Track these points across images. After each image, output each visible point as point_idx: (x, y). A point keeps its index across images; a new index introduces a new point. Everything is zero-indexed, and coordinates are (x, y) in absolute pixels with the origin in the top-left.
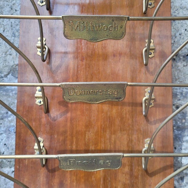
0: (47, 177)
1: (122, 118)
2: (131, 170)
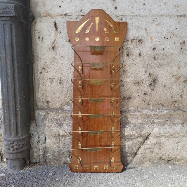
0: (83, 138)
1: (105, 121)
2: (108, 136)
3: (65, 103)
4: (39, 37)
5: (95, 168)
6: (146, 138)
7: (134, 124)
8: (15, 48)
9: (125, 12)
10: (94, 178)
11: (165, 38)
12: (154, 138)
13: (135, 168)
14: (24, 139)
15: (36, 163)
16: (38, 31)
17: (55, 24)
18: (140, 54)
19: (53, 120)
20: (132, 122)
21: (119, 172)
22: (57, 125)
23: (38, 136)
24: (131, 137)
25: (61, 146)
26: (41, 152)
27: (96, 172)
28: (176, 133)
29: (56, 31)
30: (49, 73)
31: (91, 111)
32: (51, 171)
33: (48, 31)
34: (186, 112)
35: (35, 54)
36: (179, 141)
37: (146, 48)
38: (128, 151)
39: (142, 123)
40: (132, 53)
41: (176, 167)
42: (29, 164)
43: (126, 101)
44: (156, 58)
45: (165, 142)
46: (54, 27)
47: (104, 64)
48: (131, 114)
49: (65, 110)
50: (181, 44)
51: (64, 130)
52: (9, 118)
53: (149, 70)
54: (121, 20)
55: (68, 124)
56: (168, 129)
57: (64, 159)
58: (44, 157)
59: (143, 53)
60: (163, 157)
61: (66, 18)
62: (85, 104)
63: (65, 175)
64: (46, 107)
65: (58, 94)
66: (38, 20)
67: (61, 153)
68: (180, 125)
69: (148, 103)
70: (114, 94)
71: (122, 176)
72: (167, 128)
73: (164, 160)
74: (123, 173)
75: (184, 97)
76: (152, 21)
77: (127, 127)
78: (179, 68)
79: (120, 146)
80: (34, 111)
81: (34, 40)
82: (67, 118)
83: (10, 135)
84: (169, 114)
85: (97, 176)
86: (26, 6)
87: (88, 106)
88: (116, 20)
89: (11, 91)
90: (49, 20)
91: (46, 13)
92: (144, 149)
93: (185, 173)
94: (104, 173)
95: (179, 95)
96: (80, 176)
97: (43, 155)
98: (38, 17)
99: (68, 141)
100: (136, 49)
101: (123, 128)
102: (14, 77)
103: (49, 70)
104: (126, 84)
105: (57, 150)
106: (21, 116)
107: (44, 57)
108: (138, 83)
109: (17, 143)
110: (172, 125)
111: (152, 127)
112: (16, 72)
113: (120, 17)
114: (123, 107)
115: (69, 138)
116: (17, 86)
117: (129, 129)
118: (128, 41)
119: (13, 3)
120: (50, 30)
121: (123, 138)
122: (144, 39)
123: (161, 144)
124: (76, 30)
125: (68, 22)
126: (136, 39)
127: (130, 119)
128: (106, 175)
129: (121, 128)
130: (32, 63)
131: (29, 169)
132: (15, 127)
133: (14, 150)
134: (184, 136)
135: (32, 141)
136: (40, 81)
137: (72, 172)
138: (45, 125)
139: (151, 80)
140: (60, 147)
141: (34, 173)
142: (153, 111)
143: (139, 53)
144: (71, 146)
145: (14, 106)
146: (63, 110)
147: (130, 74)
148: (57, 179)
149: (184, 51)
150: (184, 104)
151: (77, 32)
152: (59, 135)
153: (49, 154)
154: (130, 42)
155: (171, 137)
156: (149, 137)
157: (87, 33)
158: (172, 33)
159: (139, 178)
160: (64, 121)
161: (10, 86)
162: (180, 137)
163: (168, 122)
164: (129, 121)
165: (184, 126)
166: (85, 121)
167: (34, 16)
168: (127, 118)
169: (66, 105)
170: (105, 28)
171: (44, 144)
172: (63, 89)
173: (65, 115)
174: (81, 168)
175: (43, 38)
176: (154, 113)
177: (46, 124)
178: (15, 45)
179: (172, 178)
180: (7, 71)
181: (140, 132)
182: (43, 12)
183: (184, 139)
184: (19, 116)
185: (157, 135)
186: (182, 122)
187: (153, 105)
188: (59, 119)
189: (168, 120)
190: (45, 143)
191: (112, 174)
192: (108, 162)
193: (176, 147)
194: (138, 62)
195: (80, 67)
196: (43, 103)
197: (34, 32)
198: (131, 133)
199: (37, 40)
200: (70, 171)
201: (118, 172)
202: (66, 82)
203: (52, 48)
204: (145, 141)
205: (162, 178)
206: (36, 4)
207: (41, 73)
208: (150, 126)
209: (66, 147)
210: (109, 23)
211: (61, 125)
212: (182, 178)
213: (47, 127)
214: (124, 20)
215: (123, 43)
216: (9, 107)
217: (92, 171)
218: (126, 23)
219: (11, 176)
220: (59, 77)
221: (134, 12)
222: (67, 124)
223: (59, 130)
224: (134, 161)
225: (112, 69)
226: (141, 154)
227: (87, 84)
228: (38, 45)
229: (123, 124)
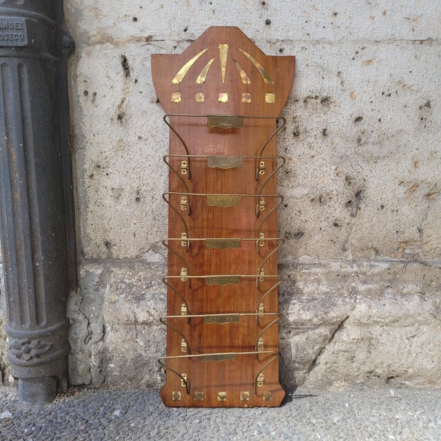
1: (242, 289)
2: (249, 324)
3: (148, 247)
4: (86, 93)
5: (219, 398)
6: (337, 327)
7: (309, 294)
8: (29, 121)
9: (290, 33)
10: (218, 420)
11: (383, 93)
12: (356, 328)
13: (311, 396)
14: (53, 333)
15: (82, 386)
16: (83, 79)
17: (125, 62)
18: (324, 133)
19: (121, 287)
20: (306, 290)
21: (274, 407)
22: (129, 298)
23: (86, 325)
24: (302, 324)
25: (141, 346)
26: (94, 362)
27: (222, 407)
28: (407, 316)
29: (126, 76)
30: (111, 176)
31: (210, 267)
32: (119, 406)
33: (108, 77)
34: (430, 266)
35: (76, 132)
36: (413, 334)
37: (339, 118)
38: (296, 358)
39: (328, 293)
40: (305, 129)
41: (407, 392)
42: (65, 389)
43: (292, 241)
44: (362, 142)
45: (381, 335)
46: (121, 68)
47: (239, 157)
48: (304, 271)
49: (149, 264)
50: (421, 108)
51: (147, 309)
52: (19, 284)
53: (346, 169)
54: (281, 51)
55: (156, 296)
56: (388, 307)
57: (147, 377)
58: (101, 371)
59: (332, 129)
60: (377, 370)
61: (150, 47)
62: (195, 251)
63: (150, 413)
64: (104, 256)
65: (132, 225)
66: (83, 52)
67: (140, 363)
68: (416, 298)
69: (344, 246)
70: (265, 227)
71: (281, 415)
72: (387, 305)
73: (379, 377)
74: (284, 409)
75: (427, 231)
76: (354, 55)
77: (295, 301)
78: (416, 164)
79: (278, 346)
80: (76, 267)
81: (75, 99)
82: (153, 283)
83: (22, 324)
84: (392, 271)
85: (224, 416)
86: (53, 19)
87: (203, 255)
88: (269, 51)
89: (22, 222)
90: (108, 51)
91: (102, 35)
92: (333, 353)
93: (426, 408)
94: (241, 409)
95: (415, 228)
96: (186, 415)
97: (99, 367)
98: (83, 45)
99: (156, 334)
100: (316, 120)
101: (285, 306)
102: (28, 188)
103: (110, 170)
104: (291, 203)
105: (131, 355)
106: (47, 279)
107: (98, 139)
108: (320, 200)
109: (39, 343)
110: (398, 297)
111: (352, 301)
112: (33, 176)
113: (278, 44)
114: (285, 256)
115: (159, 327)
116: (36, 209)
117: (297, 307)
118: (297, 101)
119: (23, 15)
120: (112, 75)
121: (284, 327)
122: (334, 97)
123: (373, 342)
124: (173, 76)
125: (155, 57)
126: (317, 97)
127: (300, 284)
128: (245, 413)
129: (279, 304)
130: (71, 154)
131: (67, 400)
132: (33, 306)
133: (31, 358)
134: (425, 323)
135: (72, 335)
136: (91, 195)
137: (166, 406)
138: (102, 299)
139: (349, 193)
140: (138, 349)
141: (80, 410)
142: (354, 265)
143: (322, 130)
144: (163, 347)
145: (30, 257)
146: (143, 262)
147: (300, 179)
148: (132, 425)
149: (428, 125)
150: (426, 248)
151: (175, 81)
152: (136, 322)
153: (112, 365)
154: (301, 103)
155: (396, 324)
156: (345, 325)
157: (199, 82)
158: (399, 82)
159: (321, 420)
160: (147, 288)
161: (20, 210)
162: (416, 325)
163: (390, 290)
164: (298, 289)
165: (426, 299)
166: (197, 290)
167: (74, 43)
168: (294, 282)
169: (150, 252)
170: (242, 72)
171: (101, 343)
172: (145, 214)
173: (149, 275)
174: (188, 397)
175: (95, 94)
176: (356, 269)
177: (104, 296)
178: (29, 114)
179: (398, 419)
180: (10, 176)
181: (325, 313)
182: (95, 33)
183: (425, 328)
184: (41, 279)
185: (364, 321)
186: (422, 289)
187: (354, 252)
188: (135, 284)
189: (389, 284)
190: (102, 339)
191: (259, 411)
192: (250, 384)
193: (405, 348)
194: (319, 150)
195: (184, 164)
196: (98, 246)
197: (75, 81)
198: (304, 317)
199: (82, 99)
200: (162, 405)
201: (272, 407)
202: (150, 198)
203: (116, 117)
204: (336, 334)
205: (375, 419)
206: (79, 13)
207: (92, 176)
208: (347, 300)
209: (153, 349)
210: (253, 60)
211: (139, 299)
212: (419, 419)
213: (107, 303)
214: (286, 53)
215: (286, 105)
216: (18, 260)
217: (214, 404)
218: (292, 60)
219: (26, 417)
220: (135, 186)
221: (311, 33)
222: (153, 297)
223: (136, 310)
224: (309, 381)
225: (260, 169)
226: (327, 363)
227: (199, 205)
228: (85, 112)
229: (283, 295)
